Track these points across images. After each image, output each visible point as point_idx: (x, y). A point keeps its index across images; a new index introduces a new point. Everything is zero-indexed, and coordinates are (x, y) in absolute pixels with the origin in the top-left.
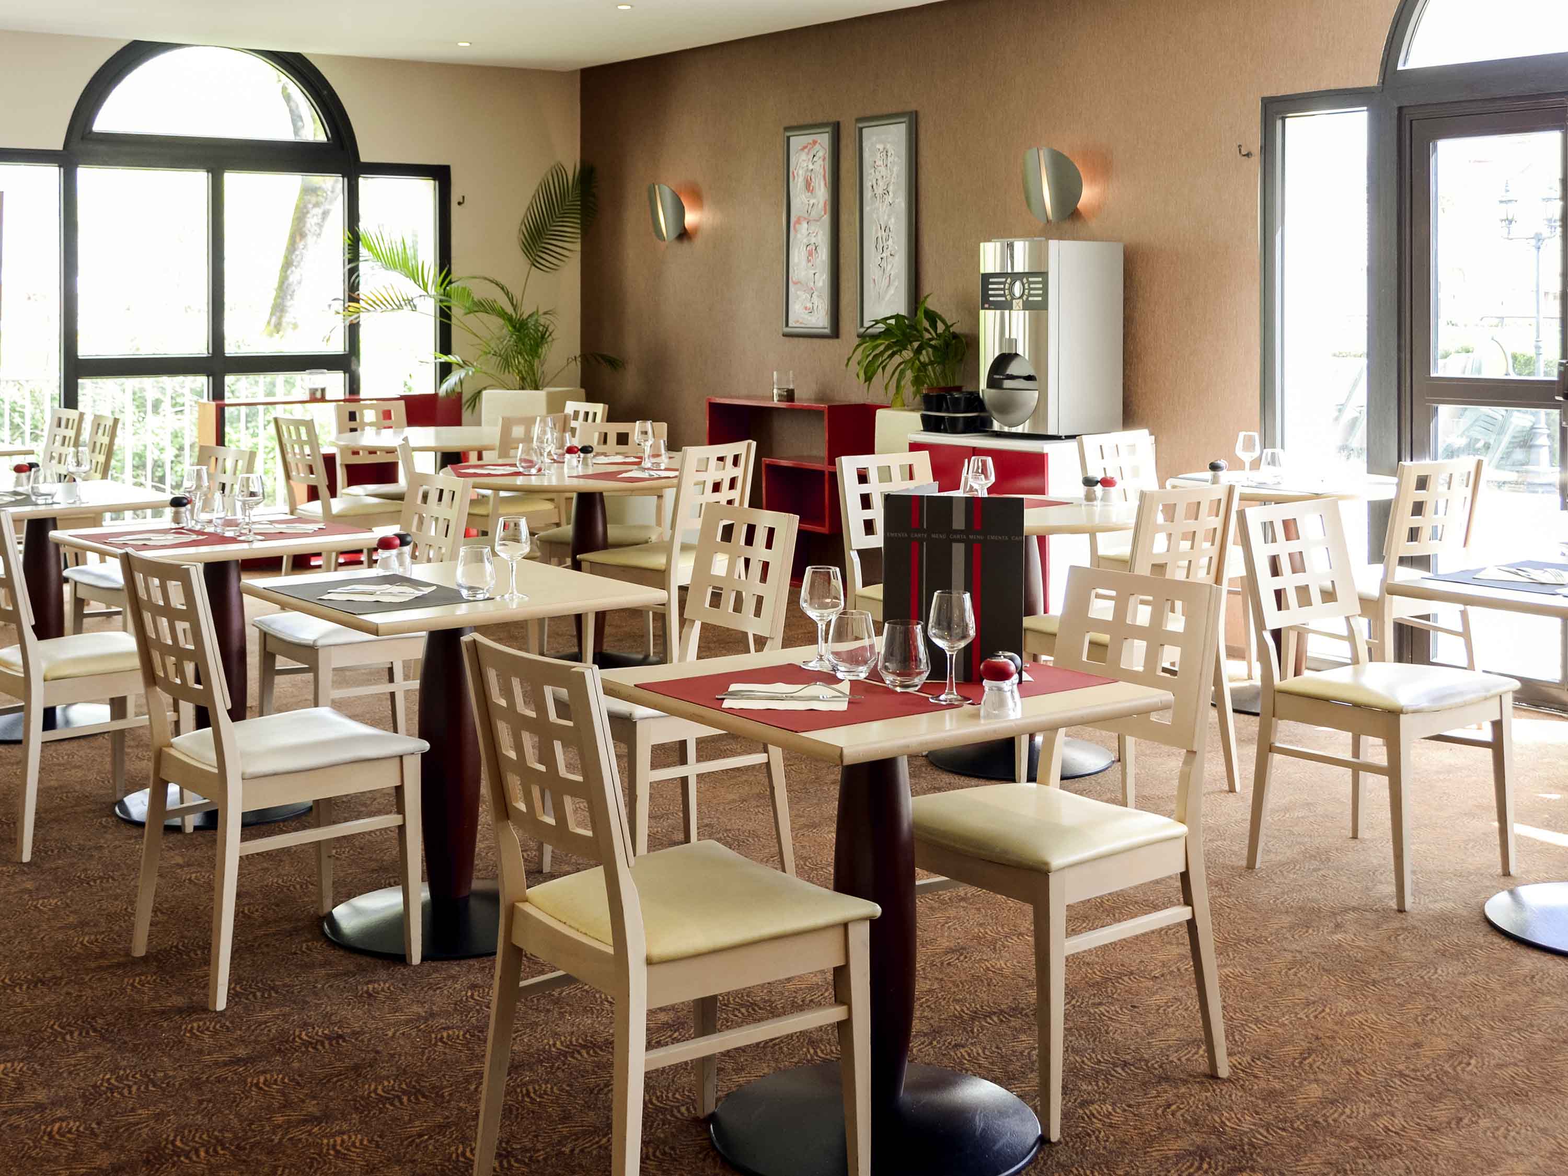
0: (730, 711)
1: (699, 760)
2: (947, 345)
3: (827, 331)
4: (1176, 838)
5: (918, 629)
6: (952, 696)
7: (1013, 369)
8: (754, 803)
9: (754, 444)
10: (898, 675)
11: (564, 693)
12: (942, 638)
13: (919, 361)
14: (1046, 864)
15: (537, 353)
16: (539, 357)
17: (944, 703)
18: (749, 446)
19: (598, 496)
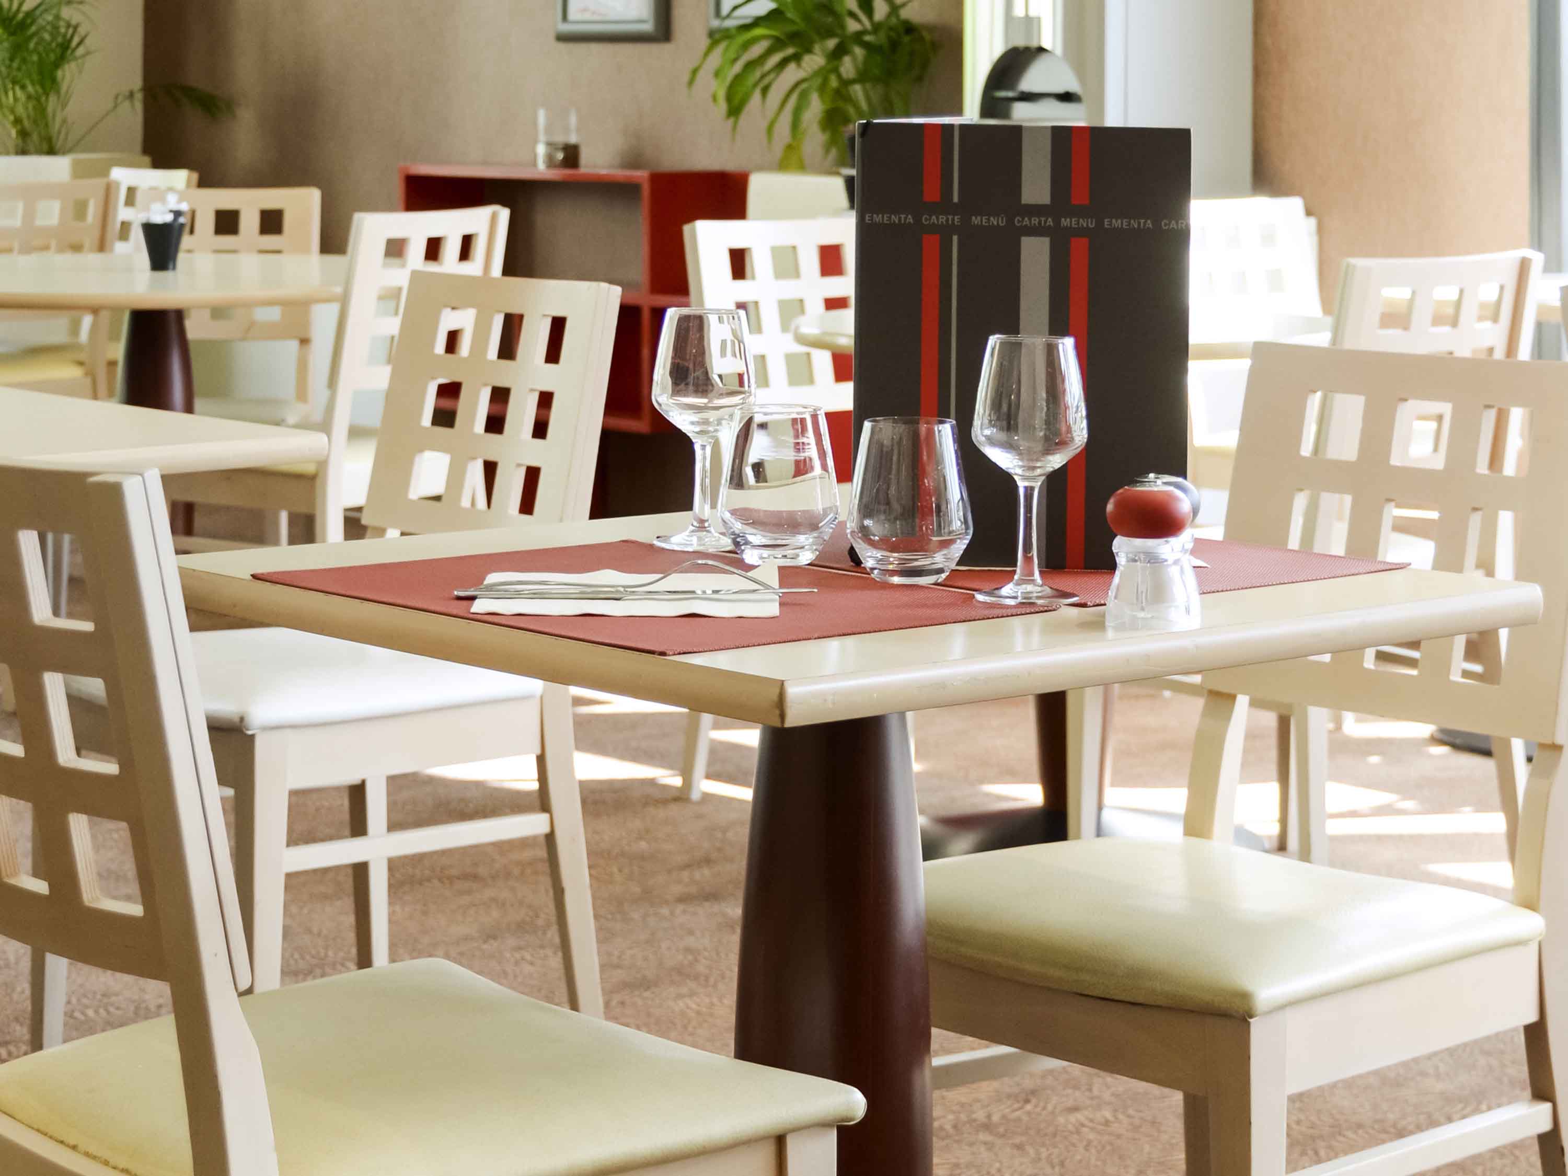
0: (491, 619)
1: (394, 826)
2: (894, 45)
3: (648, 27)
4: (1519, 943)
5: (945, 434)
6: (1030, 588)
7: (1031, 81)
8: (511, 942)
9: (504, 214)
10: (894, 548)
11: (94, 687)
12: (1009, 446)
13: (839, 76)
14: (1245, 996)
15: (54, 80)
16: (58, 92)
17: (1012, 602)
18: (494, 218)
19: (172, 318)
